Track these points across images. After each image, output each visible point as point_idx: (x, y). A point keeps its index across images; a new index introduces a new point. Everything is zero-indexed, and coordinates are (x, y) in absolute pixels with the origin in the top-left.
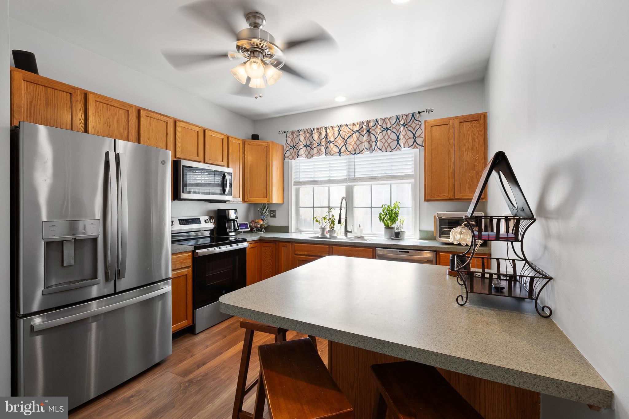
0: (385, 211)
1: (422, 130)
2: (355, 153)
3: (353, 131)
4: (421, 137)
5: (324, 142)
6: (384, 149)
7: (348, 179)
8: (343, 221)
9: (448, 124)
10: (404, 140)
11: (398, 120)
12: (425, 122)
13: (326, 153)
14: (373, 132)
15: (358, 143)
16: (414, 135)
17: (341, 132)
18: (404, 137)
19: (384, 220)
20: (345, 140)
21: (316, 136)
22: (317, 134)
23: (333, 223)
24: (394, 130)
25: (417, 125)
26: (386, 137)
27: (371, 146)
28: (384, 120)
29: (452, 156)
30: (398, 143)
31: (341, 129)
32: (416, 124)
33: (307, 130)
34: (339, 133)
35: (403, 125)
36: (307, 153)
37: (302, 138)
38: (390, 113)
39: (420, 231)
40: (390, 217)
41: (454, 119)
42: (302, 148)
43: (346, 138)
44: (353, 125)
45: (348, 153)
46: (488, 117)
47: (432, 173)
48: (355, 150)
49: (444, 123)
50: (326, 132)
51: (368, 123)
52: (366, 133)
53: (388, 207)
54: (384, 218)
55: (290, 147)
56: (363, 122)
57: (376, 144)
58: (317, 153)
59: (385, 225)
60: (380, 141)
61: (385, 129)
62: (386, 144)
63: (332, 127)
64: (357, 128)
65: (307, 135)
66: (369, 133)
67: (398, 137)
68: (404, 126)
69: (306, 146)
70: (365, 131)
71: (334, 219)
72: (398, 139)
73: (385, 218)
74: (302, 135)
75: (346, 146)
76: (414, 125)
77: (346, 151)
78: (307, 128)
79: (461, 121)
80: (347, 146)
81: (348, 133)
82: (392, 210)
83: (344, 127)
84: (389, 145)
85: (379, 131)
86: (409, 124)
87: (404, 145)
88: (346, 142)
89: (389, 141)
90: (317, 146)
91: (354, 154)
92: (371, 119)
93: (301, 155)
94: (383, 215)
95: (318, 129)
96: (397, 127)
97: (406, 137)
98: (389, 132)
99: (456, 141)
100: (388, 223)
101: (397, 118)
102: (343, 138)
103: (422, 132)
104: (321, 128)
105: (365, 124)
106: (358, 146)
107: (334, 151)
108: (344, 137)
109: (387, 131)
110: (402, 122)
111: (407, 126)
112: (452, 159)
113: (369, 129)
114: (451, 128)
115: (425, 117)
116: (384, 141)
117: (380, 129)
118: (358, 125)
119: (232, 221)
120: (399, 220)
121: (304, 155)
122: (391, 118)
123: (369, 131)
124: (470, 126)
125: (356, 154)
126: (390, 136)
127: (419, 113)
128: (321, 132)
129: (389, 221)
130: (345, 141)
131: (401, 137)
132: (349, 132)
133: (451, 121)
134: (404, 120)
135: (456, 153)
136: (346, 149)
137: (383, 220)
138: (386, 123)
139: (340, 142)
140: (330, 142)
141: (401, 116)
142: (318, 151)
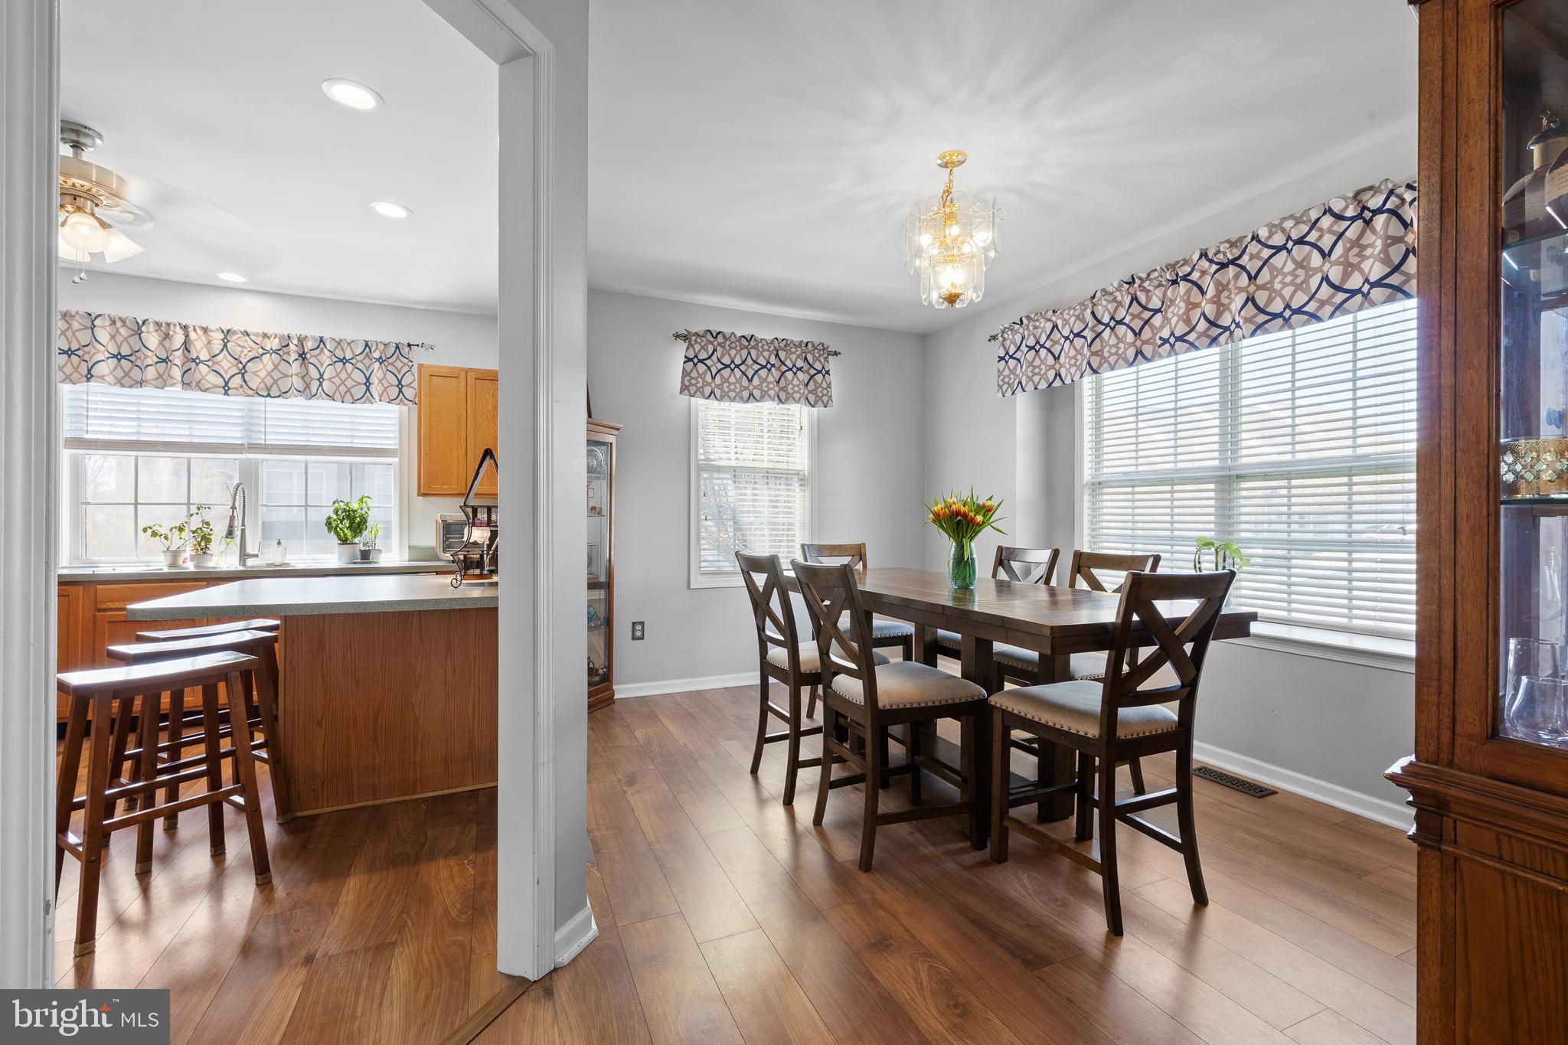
0: (340, 512)
1: (413, 375)
2: (269, 395)
3: (263, 349)
4: (412, 387)
5: (179, 357)
6: (337, 396)
7: (246, 445)
8: (238, 533)
9: (457, 377)
10: (380, 388)
11: (367, 348)
12: (420, 366)
13: (184, 383)
14: (312, 360)
15: (276, 375)
16: (400, 382)
17: (228, 345)
18: (380, 381)
19: (338, 529)
20: (241, 363)
21: (152, 340)
22: (154, 334)
23: (206, 539)
24: (359, 365)
25: (405, 364)
26: (343, 375)
27: (308, 386)
28: (339, 343)
29: (464, 428)
30: (368, 389)
31: (231, 337)
32: (402, 362)
33: (120, 319)
34: (225, 346)
35: (378, 360)
36: (119, 373)
37: (103, 335)
38: (354, 331)
39: (409, 547)
40: (351, 524)
41: (467, 371)
42: (104, 361)
43: (244, 361)
44: (264, 337)
45: (251, 392)
47: (431, 451)
48: (269, 389)
49: (452, 375)
50: (187, 336)
51: (301, 340)
52: (297, 359)
53: (347, 504)
54: (337, 526)
56: (289, 337)
57: (321, 385)
58: (158, 378)
59: (340, 539)
60: (330, 379)
61: (341, 360)
62: (343, 389)
63: (205, 330)
64: (275, 344)
65: (122, 331)
66: (304, 359)
67: (368, 380)
68: (381, 364)
69: (118, 357)
70: (294, 356)
71: (211, 530)
72: (368, 383)
73: (341, 526)
74: (103, 327)
75: (243, 377)
76: (399, 364)
77: (245, 386)
78: (124, 316)
79: (477, 376)
80: (246, 378)
81: (250, 351)
82: (354, 511)
83: (238, 336)
84: (348, 391)
85: (328, 362)
86: (390, 361)
87: (381, 396)
88: (244, 367)
89: (349, 383)
91: (267, 396)
92: (308, 335)
93: (102, 377)
94: (334, 520)
95: (158, 324)
96: (367, 362)
97: (384, 381)
98: (349, 366)
99: (469, 405)
100: (345, 535)
101: (367, 345)
102: (236, 359)
103: (414, 380)
104: (168, 324)
105: (295, 341)
106: (275, 382)
107: (210, 383)
108: (240, 357)
109: (344, 364)
110: (377, 355)
111: (386, 363)
112: (464, 432)
113: (304, 352)
114: (463, 384)
115: (419, 357)
116: (337, 381)
117: (330, 358)
118: (277, 340)
120: (369, 529)
122: (353, 341)
123: (302, 356)
124: (490, 387)
125: (271, 397)
126: (351, 373)
127: (409, 345)
128: (171, 333)
129: (349, 533)
130: (241, 366)
131: (374, 380)
132: (251, 347)
133: (463, 374)
134: (381, 353)
135: (469, 423)
136: (243, 384)
137: (336, 528)
138: (343, 350)
139: (226, 364)
140: (197, 361)
141: (375, 344)
142: (160, 376)
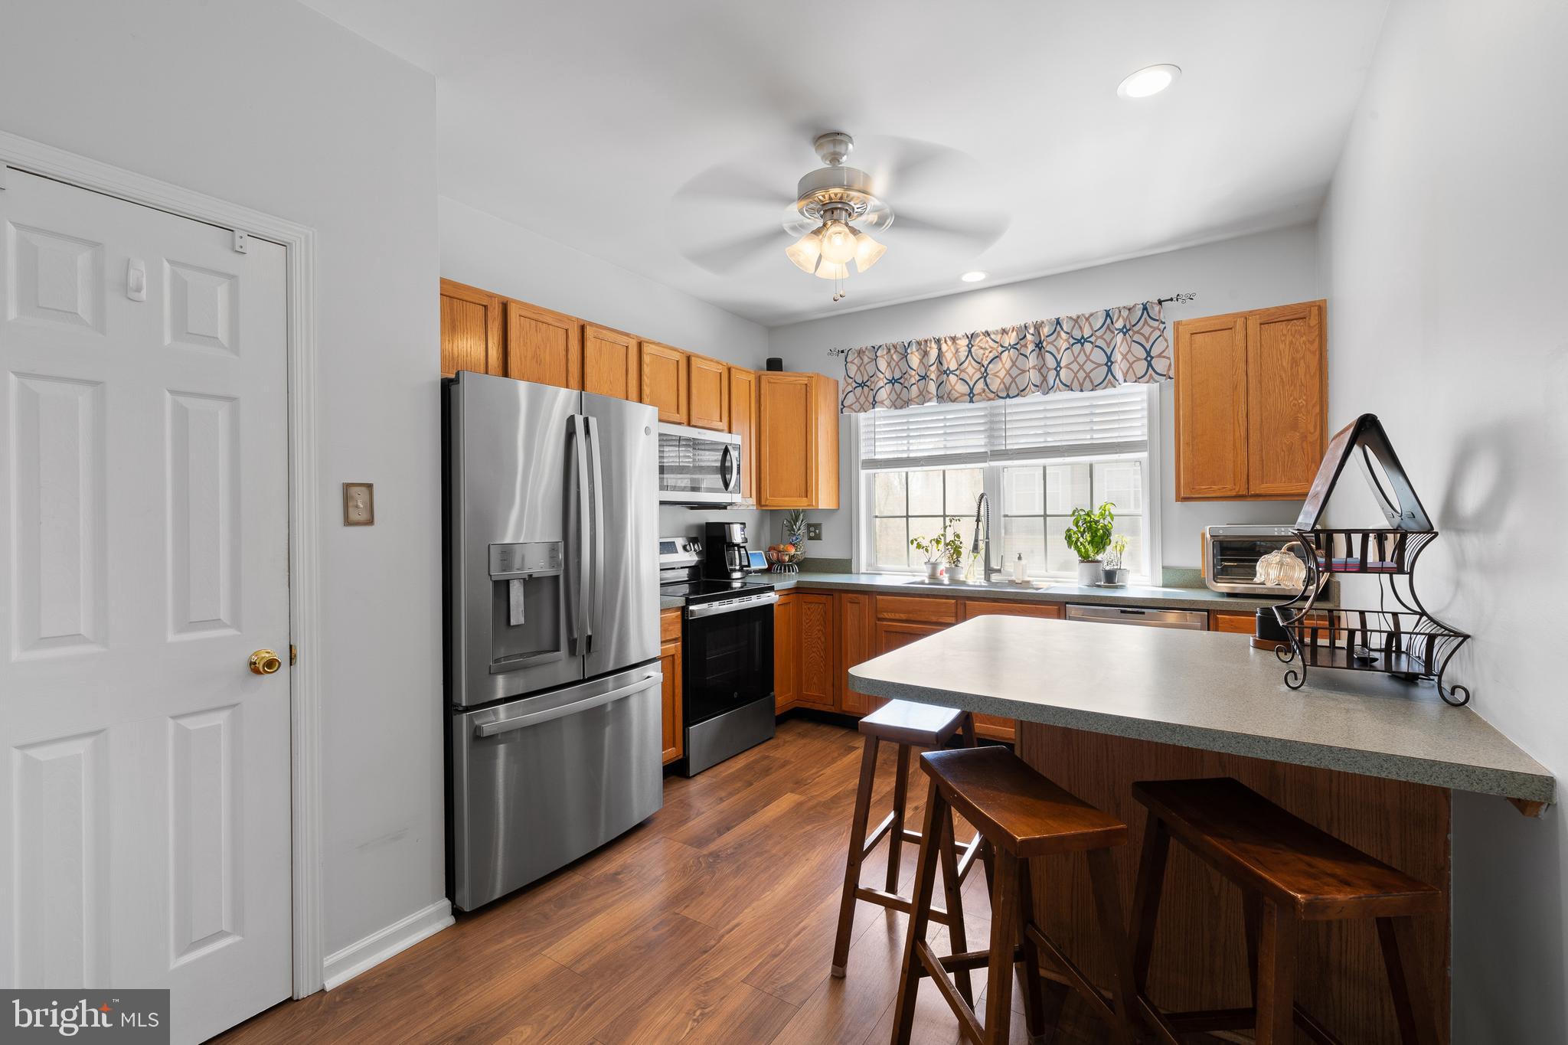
0: (1080, 524)
1: (1166, 340)
2: (1008, 396)
3: (1002, 347)
4: (1164, 357)
5: (934, 372)
6: (1075, 385)
7: (989, 453)
8: (982, 545)
9: (1231, 329)
10: (1125, 365)
11: (1109, 320)
12: (1177, 325)
13: (938, 397)
14: (1049, 348)
15: (1015, 372)
16: (1148, 353)
17: (973, 350)
18: (1125, 357)
19: (1079, 544)
20: (983, 366)
21: (915, 360)
22: (916, 353)
23: (957, 551)
24: (1100, 342)
25: (1155, 329)
26: (1082, 359)
27: (1045, 379)
28: (1076, 321)
29: (1243, 399)
30: (1109, 370)
31: (975, 341)
32: (1151, 327)
33: (893, 346)
34: (970, 351)
35: (1121, 330)
36: (894, 396)
37: (882, 364)
38: (1090, 303)
39: (1163, 568)
40: (1093, 537)
41: (1246, 316)
42: (883, 387)
43: (985, 363)
44: (1003, 334)
45: (992, 396)
46: (1328, 310)
47: (1193, 438)
48: (1007, 389)
49: (1222, 326)
50: (940, 349)
51: (1038, 327)
52: (1034, 350)
53: (1088, 514)
54: (1078, 540)
55: (854, 385)
56: (1026, 327)
57: (1058, 374)
58: (919, 396)
59: (1081, 556)
60: (1067, 367)
61: (1079, 341)
62: (1081, 375)
63: (954, 339)
64: (1012, 338)
65: (894, 357)
66: (1040, 350)
67: (1109, 358)
68: (1125, 334)
69: (893, 381)
70: (1031, 347)
71: (961, 543)
72: (1109, 362)
73: (1081, 540)
74: (882, 356)
75: (985, 381)
76: (1147, 330)
77: (987, 390)
78: (895, 342)
79: (1262, 321)
80: (988, 380)
81: (990, 352)
82: (1096, 522)
83: (980, 338)
84: (1088, 375)
85: (1065, 345)
86: (1136, 328)
87: (1125, 375)
88: (986, 370)
89: (1089, 366)
90: (918, 381)
91: (1006, 398)
92: (1044, 320)
93: (882, 402)
94: (1075, 533)
95: (919, 343)
96: (1108, 336)
97: (1129, 356)
98: (1088, 346)
99: (1251, 366)
100: (1087, 551)
101: (1108, 315)
102: (979, 363)
103: (1168, 346)
104: (926, 341)
105: (1032, 331)
106: (1014, 380)
107: (958, 393)
108: (982, 360)
109: (1082, 345)
110: (1119, 325)
111: (1131, 333)
112: (1243, 407)
113: (1040, 341)
114: (1240, 337)
115: (1174, 314)
116: (1075, 366)
117: (1067, 340)
118: (1015, 333)
119: (736, 548)
120: (1113, 544)
121: (887, 402)
122: (1091, 315)
123: (1039, 345)
124: (1285, 332)
125: (1010, 398)
126: (1090, 354)
127: (1160, 302)
128: (928, 349)
129: (1090, 548)
130: (983, 369)
131: (1117, 357)
132: (992, 348)
133: (1240, 322)
134: (1125, 321)
135: (1251, 392)
136: (986, 388)
137: (1076, 543)
138: (1081, 328)
139: (970, 371)
140: (948, 372)
141: (1117, 311)
142: (921, 393)
